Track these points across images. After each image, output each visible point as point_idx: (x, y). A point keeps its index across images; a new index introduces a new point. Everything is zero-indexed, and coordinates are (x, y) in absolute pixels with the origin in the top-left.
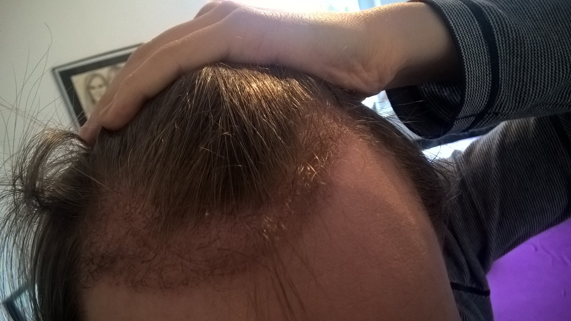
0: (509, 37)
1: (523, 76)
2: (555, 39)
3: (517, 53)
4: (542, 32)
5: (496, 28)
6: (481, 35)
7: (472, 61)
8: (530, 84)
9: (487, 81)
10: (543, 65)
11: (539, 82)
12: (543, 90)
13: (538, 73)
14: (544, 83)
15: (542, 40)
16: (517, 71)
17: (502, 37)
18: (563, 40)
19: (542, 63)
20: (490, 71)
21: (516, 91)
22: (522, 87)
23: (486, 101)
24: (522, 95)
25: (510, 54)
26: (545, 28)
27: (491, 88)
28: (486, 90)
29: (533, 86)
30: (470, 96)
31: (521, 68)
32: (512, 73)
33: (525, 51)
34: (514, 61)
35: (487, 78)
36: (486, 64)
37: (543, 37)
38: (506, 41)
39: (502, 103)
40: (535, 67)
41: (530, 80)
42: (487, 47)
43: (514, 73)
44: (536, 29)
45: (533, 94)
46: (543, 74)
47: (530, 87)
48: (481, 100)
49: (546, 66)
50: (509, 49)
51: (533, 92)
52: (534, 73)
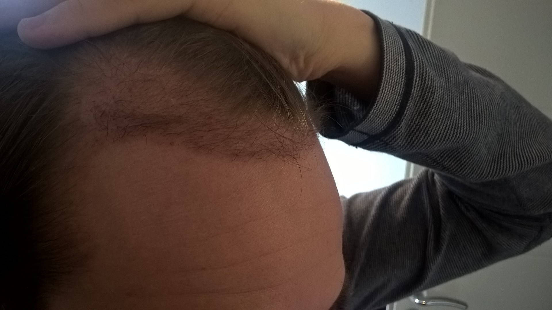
0: (425, 82)
1: (422, 122)
2: (456, 105)
3: (426, 99)
4: (450, 93)
5: (417, 71)
6: (404, 68)
7: (389, 85)
8: (424, 132)
9: (393, 110)
10: (441, 121)
11: (432, 134)
12: (432, 143)
13: (434, 126)
14: (435, 137)
15: (448, 99)
16: (419, 115)
17: (419, 80)
18: (462, 109)
19: (440, 118)
20: (399, 102)
21: (411, 132)
22: (417, 131)
23: (384, 128)
24: (414, 139)
25: (420, 98)
26: (453, 92)
27: (394, 118)
28: (389, 117)
29: (426, 134)
30: (374, 114)
31: (423, 114)
32: (415, 115)
33: (433, 101)
34: (420, 105)
35: (394, 107)
36: (398, 94)
37: (449, 98)
38: (421, 85)
39: (395, 137)
40: (434, 119)
41: (426, 128)
42: (405, 81)
43: (416, 116)
44: (447, 89)
45: (423, 143)
46: (437, 129)
47: (423, 134)
48: (381, 124)
49: (442, 122)
50: (421, 93)
51: (423, 140)
52: (431, 124)
